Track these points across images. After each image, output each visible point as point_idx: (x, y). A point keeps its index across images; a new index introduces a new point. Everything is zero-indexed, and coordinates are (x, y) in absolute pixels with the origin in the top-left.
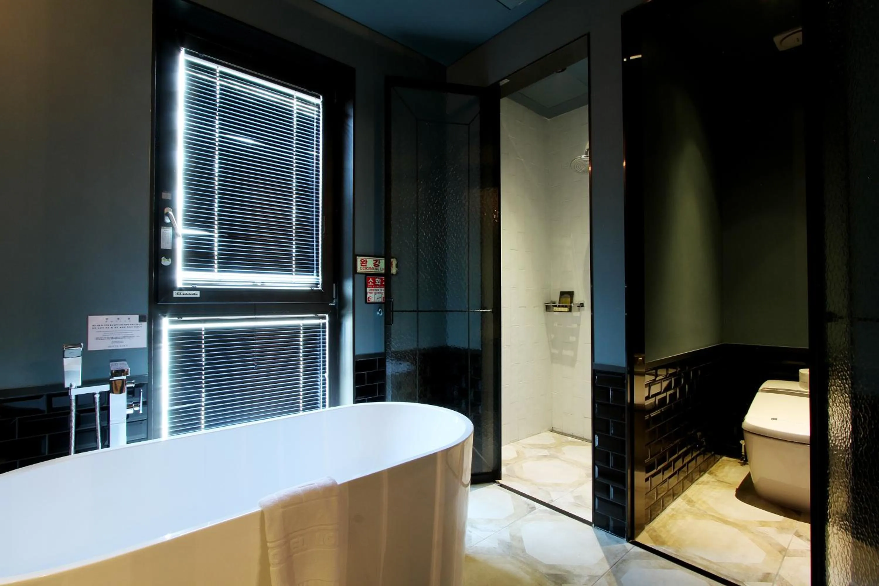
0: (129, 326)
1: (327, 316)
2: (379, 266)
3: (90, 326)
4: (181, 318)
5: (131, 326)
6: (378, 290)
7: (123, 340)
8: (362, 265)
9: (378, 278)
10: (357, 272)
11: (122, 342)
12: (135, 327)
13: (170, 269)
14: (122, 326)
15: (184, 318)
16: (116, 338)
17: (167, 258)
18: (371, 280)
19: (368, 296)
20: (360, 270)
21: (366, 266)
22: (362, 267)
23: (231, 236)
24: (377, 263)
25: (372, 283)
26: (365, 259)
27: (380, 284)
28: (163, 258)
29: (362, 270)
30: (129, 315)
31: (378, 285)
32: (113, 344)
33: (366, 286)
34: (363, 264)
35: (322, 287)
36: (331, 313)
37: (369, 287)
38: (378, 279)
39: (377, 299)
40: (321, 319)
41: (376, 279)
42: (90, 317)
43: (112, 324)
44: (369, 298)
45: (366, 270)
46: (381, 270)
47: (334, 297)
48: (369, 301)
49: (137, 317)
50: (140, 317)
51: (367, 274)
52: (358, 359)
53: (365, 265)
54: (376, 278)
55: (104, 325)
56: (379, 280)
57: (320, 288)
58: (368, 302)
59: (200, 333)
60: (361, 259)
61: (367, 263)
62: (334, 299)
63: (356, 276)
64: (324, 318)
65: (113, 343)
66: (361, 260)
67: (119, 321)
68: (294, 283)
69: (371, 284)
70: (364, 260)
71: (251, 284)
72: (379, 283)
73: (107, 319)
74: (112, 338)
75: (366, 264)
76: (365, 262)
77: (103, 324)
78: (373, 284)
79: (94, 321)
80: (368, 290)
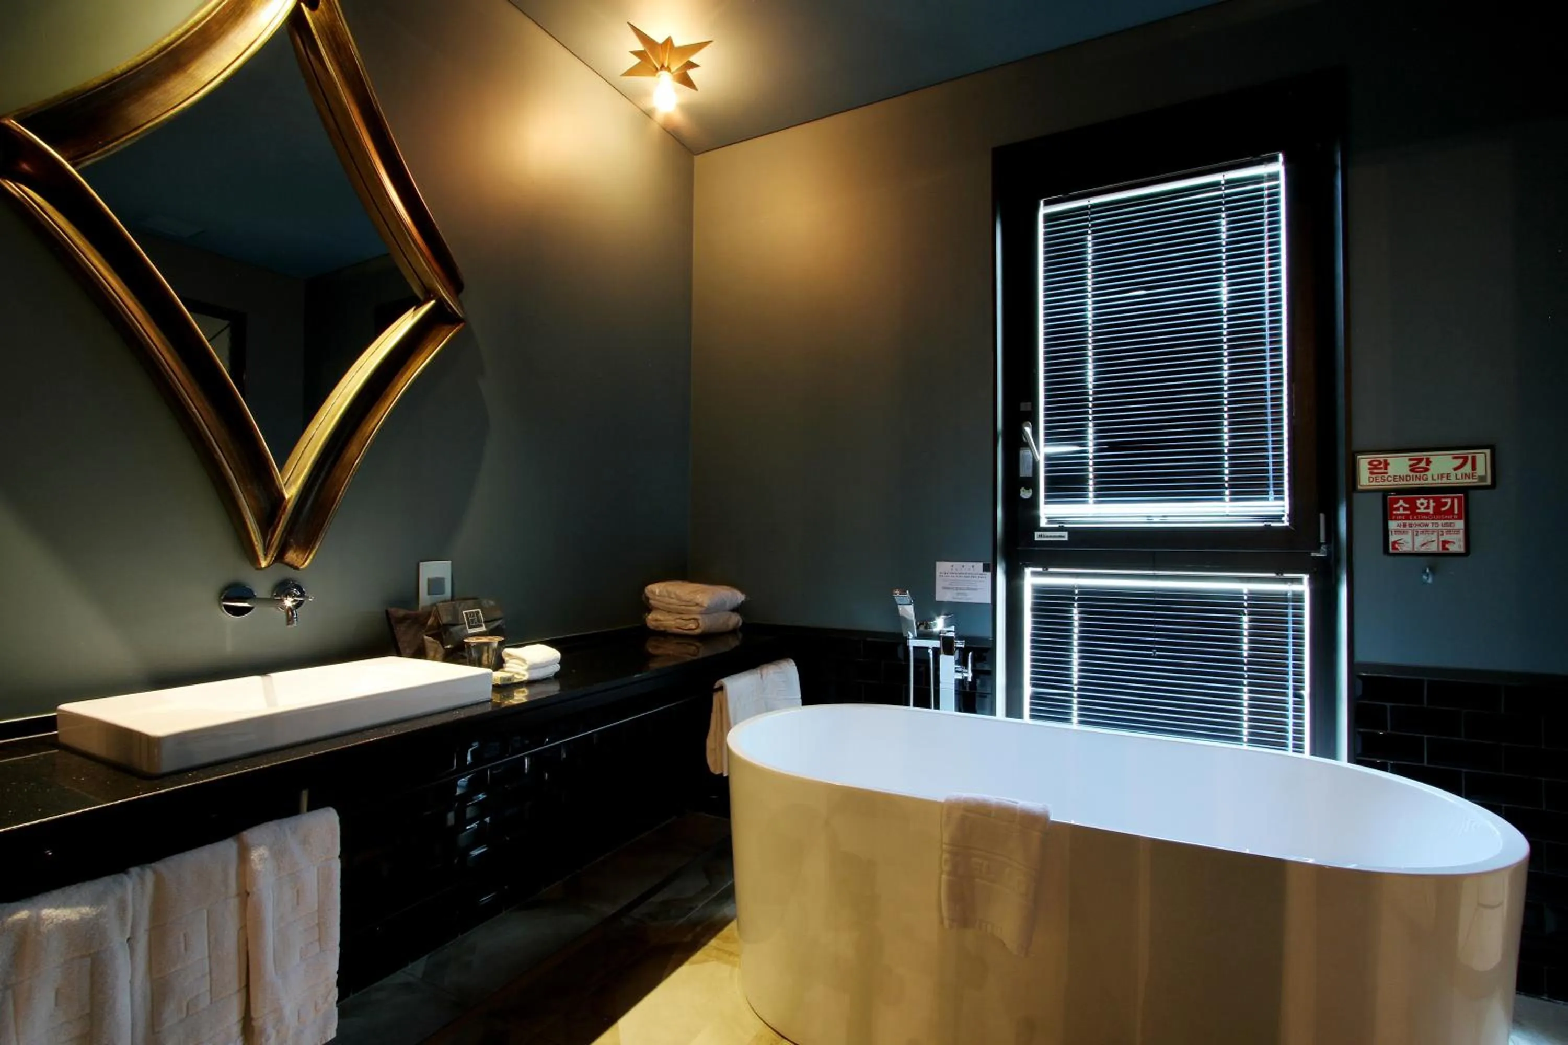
0: (973, 575)
1: (1306, 577)
2: (1427, 470)
3: (938, 574)
4: (1047, 569)
5: (975, 576)
6: (1427, 525)
7: (967, 592)
8: (1371, 473)
9: (1425, 498)
10: (1359, 487)
11: (966, 595)
12: (979, 577)
13: (1033, 503)
14: (967, 575)
15: (1050, 570)
16: (960, 589)
17: (1027, 488)
18: (1401, 502)
19: (1392, 538)
20: (1368, 484)
21: (1386, 473)
22: (1374, 476)
23: (1113, 447)
24: (1423, 464)
25: (1405, 509)
26: (1382, 460)
27: (1431, 511)
28: (1023, 489)
29: (1374, 483)
30: (972, 561)
31: (1427, 514)
32: (959, 597)
33: (1387, 516)
34: (1375, 471)
35: (1290, 521)
36: (1315, 573)
37: (1395, 519)
38: (1425, 501)
39: (1423, 545)
40: (1289, 584)
41: (1419, 502)
42: (938, 564)
43: (957, 572)
44: (1395, 543)
45: (1386, 483)
46: (1433, 479)
47: (1322, 540)
48: (1394, 548)
49: (981, 564)
50: (984, 565)
51: (1385, 492)
52: (1364, 672)
53: (1383, 471)
54: (1419, 498)
55: (950, 573)
56: (1428, 503)
57: (1286, 524)
58: (1391, 550)
59: (1072, 593)
60: (1369, 460)
61: (1389, 467)
62: (1321, 544)
63: (1356, 496)
64: (1299, 581)
65: (958, 593)
66: (1370, 463)
67: (963, 569)
68: (1228, 516)
69: (1401, 511)
70: (1380, 463)
71: (1145, 519)
72: (1428, 507)
73: (953, 566)
74: (957, 589)
75: (1386, 468)
76: (1382, 466)
77: (947, 572)
78: (1408, 512)
79: (942, 567)
80: (1392, 525)
